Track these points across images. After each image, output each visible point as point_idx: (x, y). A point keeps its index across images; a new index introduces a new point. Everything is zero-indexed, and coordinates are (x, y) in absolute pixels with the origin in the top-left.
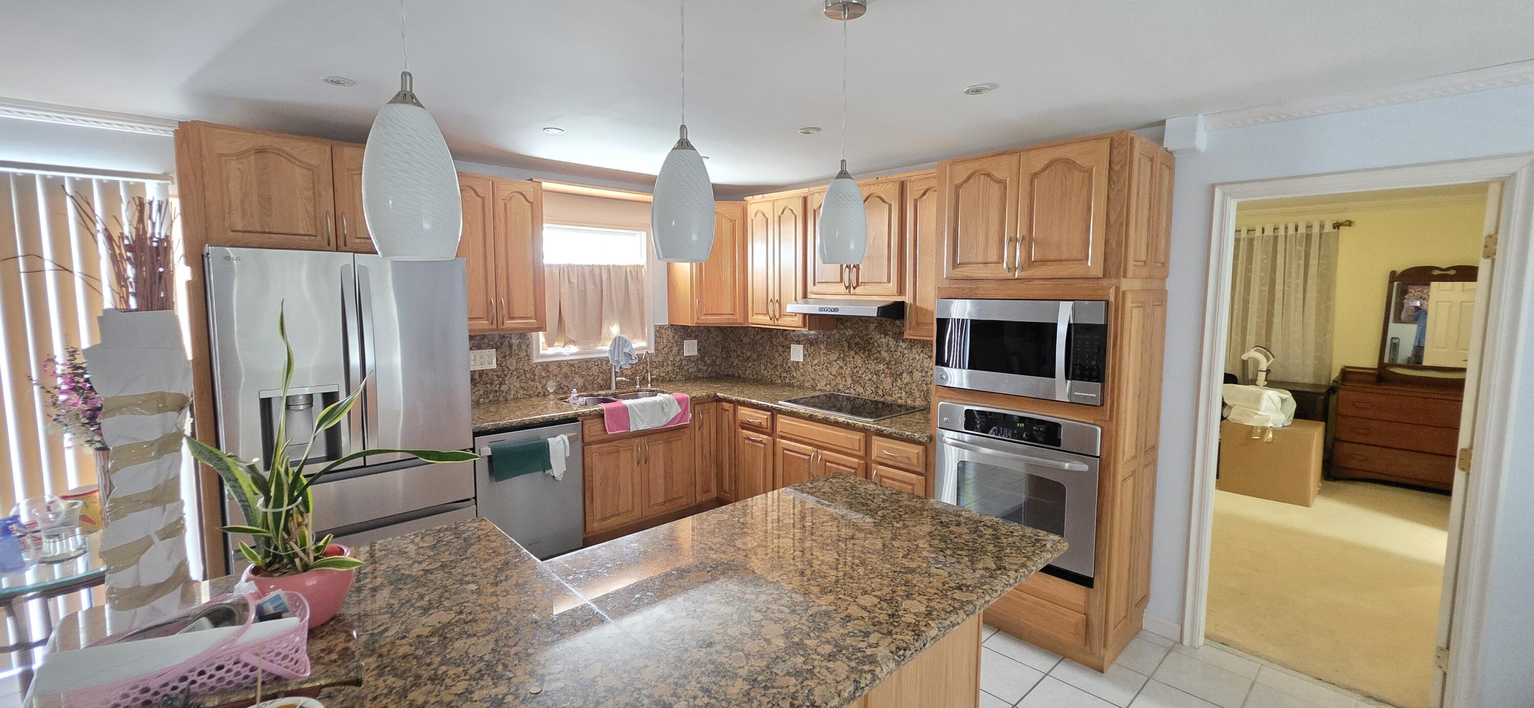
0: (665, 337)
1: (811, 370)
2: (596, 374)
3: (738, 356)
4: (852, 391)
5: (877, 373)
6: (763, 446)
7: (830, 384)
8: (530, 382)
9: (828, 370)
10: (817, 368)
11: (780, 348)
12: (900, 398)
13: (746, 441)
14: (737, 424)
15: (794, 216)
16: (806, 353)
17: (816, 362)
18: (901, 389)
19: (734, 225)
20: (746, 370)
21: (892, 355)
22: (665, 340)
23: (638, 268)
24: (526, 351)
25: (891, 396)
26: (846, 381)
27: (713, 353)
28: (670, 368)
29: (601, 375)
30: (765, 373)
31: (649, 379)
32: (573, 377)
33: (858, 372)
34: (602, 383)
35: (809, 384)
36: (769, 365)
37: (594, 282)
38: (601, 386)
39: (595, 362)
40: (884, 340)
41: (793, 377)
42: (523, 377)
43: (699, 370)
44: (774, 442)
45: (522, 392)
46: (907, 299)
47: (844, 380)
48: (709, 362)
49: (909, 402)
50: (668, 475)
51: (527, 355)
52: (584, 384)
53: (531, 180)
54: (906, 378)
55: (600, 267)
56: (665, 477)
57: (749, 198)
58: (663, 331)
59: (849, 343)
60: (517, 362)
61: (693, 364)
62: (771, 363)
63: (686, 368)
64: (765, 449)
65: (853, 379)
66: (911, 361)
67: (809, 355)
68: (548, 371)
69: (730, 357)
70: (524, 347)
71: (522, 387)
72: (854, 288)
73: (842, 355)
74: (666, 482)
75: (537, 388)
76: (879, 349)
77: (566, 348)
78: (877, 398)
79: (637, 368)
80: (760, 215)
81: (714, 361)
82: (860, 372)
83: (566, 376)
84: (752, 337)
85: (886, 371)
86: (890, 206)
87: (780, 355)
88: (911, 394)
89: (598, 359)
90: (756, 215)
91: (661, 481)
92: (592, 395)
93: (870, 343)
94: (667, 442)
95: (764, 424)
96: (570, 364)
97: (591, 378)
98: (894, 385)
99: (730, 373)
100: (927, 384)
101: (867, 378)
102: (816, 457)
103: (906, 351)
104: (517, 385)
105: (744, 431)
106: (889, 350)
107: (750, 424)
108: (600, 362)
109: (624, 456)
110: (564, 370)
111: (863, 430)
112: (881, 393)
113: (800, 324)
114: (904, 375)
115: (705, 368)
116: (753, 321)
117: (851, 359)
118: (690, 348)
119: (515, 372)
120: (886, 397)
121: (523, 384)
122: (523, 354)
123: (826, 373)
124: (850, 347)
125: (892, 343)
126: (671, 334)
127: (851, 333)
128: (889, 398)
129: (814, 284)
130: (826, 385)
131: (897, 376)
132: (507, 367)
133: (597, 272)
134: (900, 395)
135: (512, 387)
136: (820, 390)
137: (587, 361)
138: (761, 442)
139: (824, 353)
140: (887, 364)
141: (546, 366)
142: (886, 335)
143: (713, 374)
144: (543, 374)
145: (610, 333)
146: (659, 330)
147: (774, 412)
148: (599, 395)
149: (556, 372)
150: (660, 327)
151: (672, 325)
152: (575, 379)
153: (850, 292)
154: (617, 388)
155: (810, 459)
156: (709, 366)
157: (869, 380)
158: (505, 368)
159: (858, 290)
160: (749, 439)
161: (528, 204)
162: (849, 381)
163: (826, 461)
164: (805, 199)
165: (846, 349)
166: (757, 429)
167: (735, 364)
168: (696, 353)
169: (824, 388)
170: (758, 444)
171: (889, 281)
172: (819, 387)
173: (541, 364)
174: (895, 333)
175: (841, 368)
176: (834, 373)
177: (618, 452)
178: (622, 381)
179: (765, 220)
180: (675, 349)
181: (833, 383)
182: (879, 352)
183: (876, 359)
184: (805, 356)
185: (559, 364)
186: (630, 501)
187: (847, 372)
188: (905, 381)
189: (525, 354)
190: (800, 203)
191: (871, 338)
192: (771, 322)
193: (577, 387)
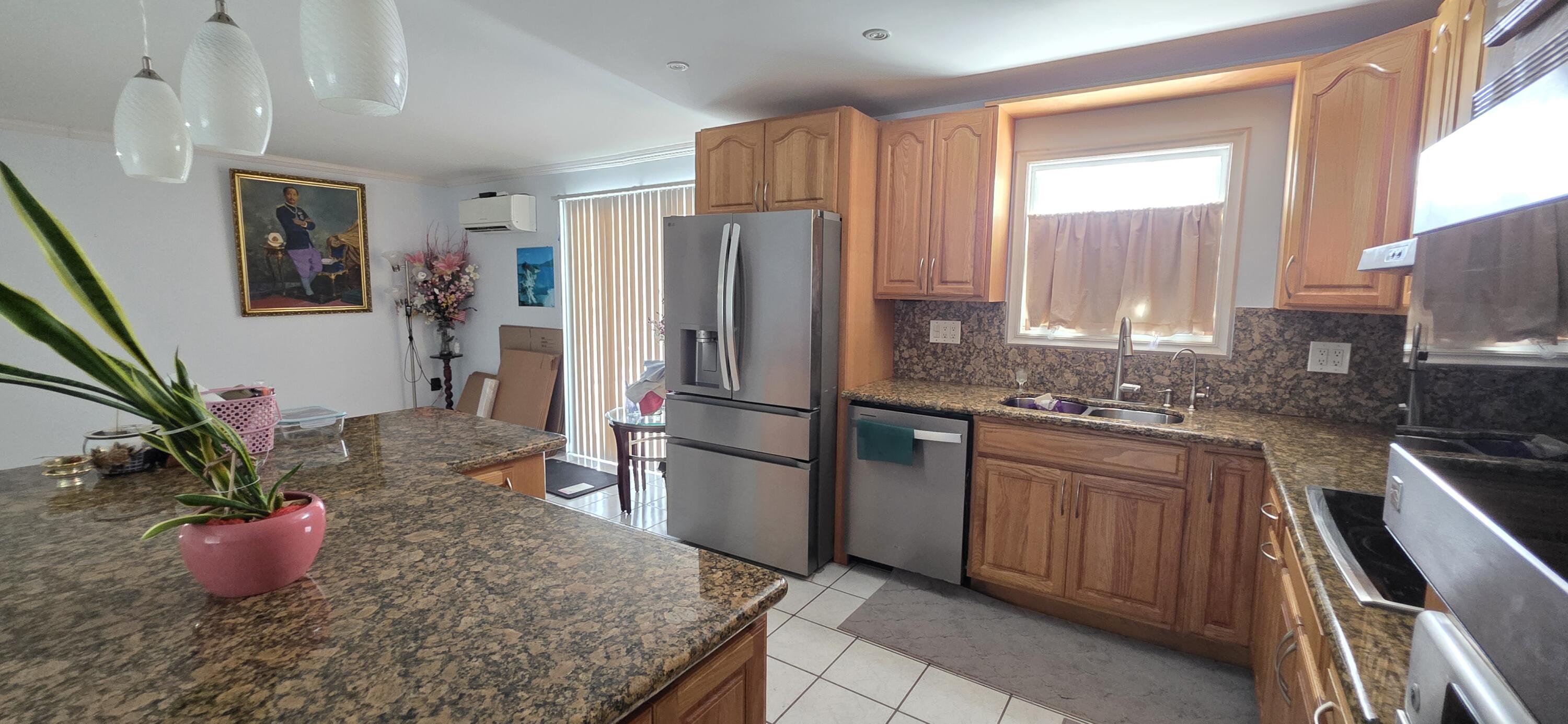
0: (1259, 331)
2: (1100, 373)
8: (1000, 367)
22: (1259, 336)
23: (1207, 211)
24: (999, 327)
28: (1263, 388)
29: (1109, 376)
31: (1193, 397)
32: (1063, 372)
37: (1114, 239)
39: (1101, 355)
42: (992, 360)
45: (989, 377)
48: (1384, 393)
51: (999, 333)
52: (1079, 384)
58: (1254, 320)
60: (986, 340)
61: (1333, 391)
63: (1310, 395)
68: (1026, 358)
70: (996, 323)
71: (989, 372)
75: (1009, 376)
79: (1184, 376)
83: (1052, 369)
91: (1107, 561)
96: (1060, 353)
97: (1091, 378)
104: (984, 368)
108: (1109, 357)
110: (1049, 360)
115: (1370, 403)
118: (1330, 358)
119: (982, 352)
121: (991, 369)
122: (994, 331)
126: (1281, 327)
132: (974, 345)
135: (977, 369)
137: (1087, 351)
141: (1024, 350)
144: (1018, 360)
145: (1132, 313)
146: (1247, 316)
149: (1037, 359)
150: (1251, 312)
151: (1279, 310)
152: (1066, 375)
154: (1120, 399)
156: (1384, 401)
158: (971, 345)
161: (976, 138)
168: (1343, 370)
173: (1018, 347)
177: (1030, 481)
180: (1284, 355)
185: (1043, 350)
189: (997, 331)
193: (1066, 386)
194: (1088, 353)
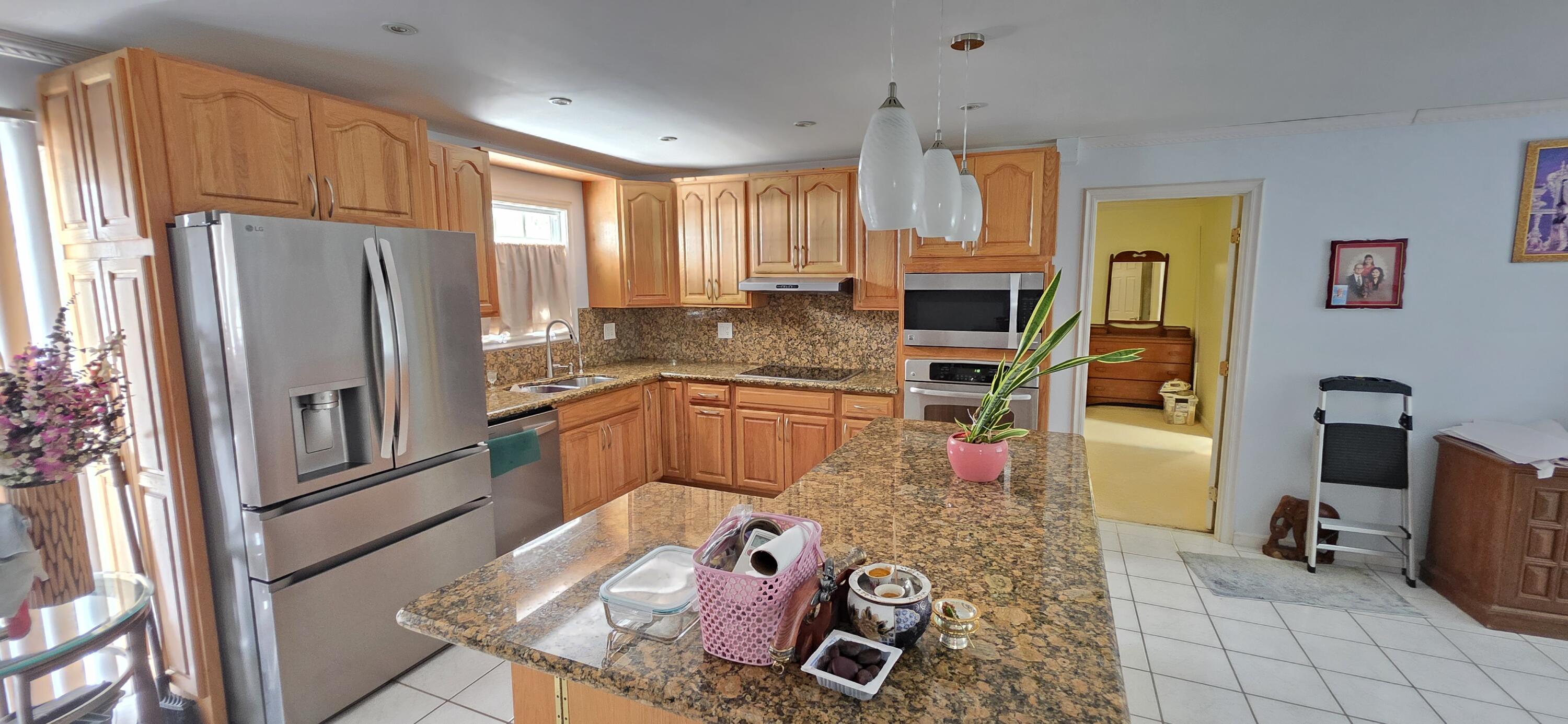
0: (588, 321)
1: (741, 345)
2: (529, 362)
3: (653, 338)
4: (787, 361)
5: (813, 344)
6: (719, 418)
7: (763, 357)
9: (761, 344)
10: (748, 343)
11: (705, 328)
12: (837, 364)
13: (699, 416)
14: (687, 400)
15: (733, 200)
16: (735, 330)
17: (747, 337)
18: (837, 356)
19: (663, 205)
20: (664, 351)
21: (828, 327)
22: (588, 324)
23: (560, 248)
25: (827, 363)
26: (780, 353)
27: (628, 336)
28: (593, 353)
29: (534, 363)
30: (688, 352)
31: (581, 365)
32: (509, 367)
33: (793, 344)
34: (535, 371)
35: (740, 359)
36: (692, 344)
37: (521, 264)
38: (535, 375)
39: (528, 349)
40: (819, 314)
41: (722, 354)
43: (617, 354)
44: (733, 416)
46: (857, 275)
47: (778, 352)
48: (625, 345)
49: (846, 367)
50: (627, 458)
52: (519, 373)
53: (479, 148)
54: (842, 345)
55: (526, 247)
56: (624, 459)
57: (677, 180)
58: (586, 315)
59: (782, 318)
61: (612, 348)
62: (694, 342)
63: (606, 352)
64: (722, 421)
65: (787, 351)
66: (846, 331)
67: (739, 332)
69: (643, 339)
72: (803, 267)
73: (776, 330)
74: (625, 463)
76: (814, 322)
77: (502, 335)
78: (813, 366)
79: (565, 354)
80: (692, 198)
81: (629, 344)
82: (796, 344)
83: (502, 366)
84: (670, 318)
85: (822, 341)
86: (839, 194)
87: (705, 334)
88: (847, 359)
89: (530, 346)
90: (687, 197)
91: (621, 465)
92: (532, 385)
93: (805, 317)
94: (623, 423)
95: (721, 397)
96: (505, 353)
97: (525, 367)
98: (830, 352)
99: (643, 355)
100: (862, 350)
101: (802, 349)
102: (783, 421)
103: (841, 322)
105: (696, 407)
106: (824, 322)
107: (704, 399)
109: (592, 440)
110: (500, 360)
111: (834, 390)
112: (817, 361)
113: (744, 301)
114: (840, 343)
115: (621, 352)
116: (686, 301)
117: (786, 332)
118: (610, 331)
120: (822, 364)
123: (758, 347)
124: (784, 322)
125: (827, 316)
126: (593, 318)
127: (785, 309)
128: (825, 365)
129: (759, 264)
130: (758, 359)
131: (832, 345)
133: (523, 252)
134: (836, 361)
136: (752, 364)
137: (520, 349)
138: (718, 415)
139: (755, 329)
140: (823, 334)
142: (821, 309)
143: (629, 357)
145: (540, 317)
146: (582, 313)
147: (733, 385)
148: (540, 384)
149: (492, 361)
150: (584, 310)
151: (593, 308)
152: (511, 369)
153: (798, 270)
154: (554, 377)
155: (775, 424)
156: (624, 349)
157: (805, 350)
159: (807, 269)
160: (702, 413)
161: (478, 176)
162: (784, 353)
163: (793, 423)
164: (746, 184)
165: (780, 324)
166: (713, 403)
167: (649, 346)
168: (614, 337)
169: (757, 361)
170: (714, 417)
171: (838, 260)
172: (751, 361)
174: (830, 307)
175: (775, 341)
176: (767, 347)
177: (586, 437)
178: (558, 368)
179: (699, 202)
180: (597, 333)
181: (766, 356)
182: (815, 325)
183: (812, 331)
184: (734, 333)
185: (495, 353)
186: (598, 487)
187: (781, 345)
188: (841, 348)
190: (742, 186)
191: (806, 313)
192: (710, 302)
193: (512, 377)
194: (521, 349)
